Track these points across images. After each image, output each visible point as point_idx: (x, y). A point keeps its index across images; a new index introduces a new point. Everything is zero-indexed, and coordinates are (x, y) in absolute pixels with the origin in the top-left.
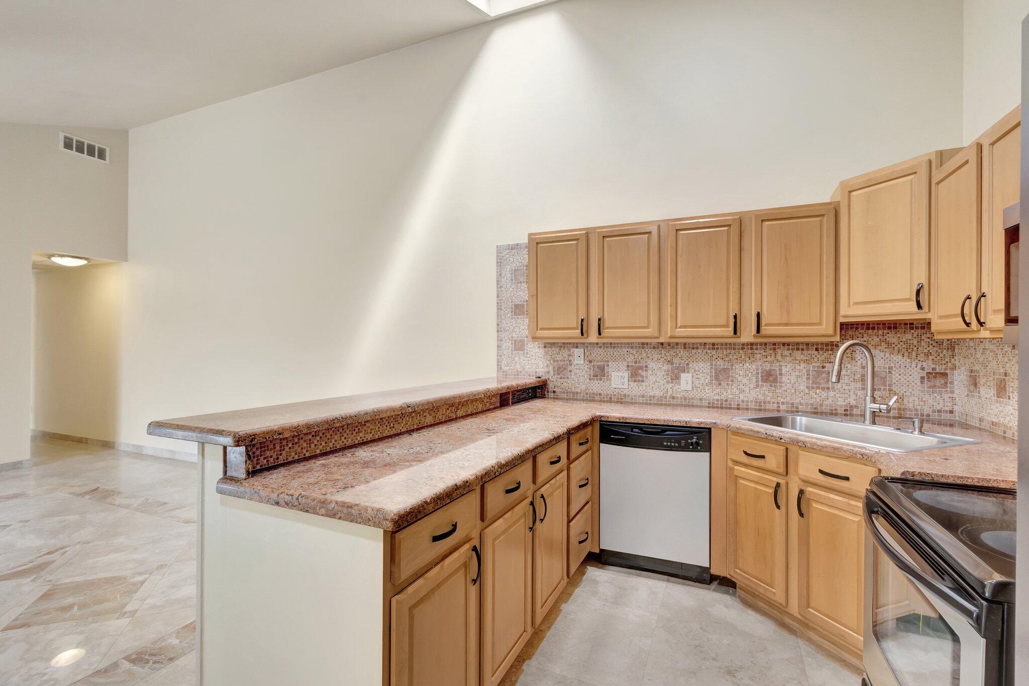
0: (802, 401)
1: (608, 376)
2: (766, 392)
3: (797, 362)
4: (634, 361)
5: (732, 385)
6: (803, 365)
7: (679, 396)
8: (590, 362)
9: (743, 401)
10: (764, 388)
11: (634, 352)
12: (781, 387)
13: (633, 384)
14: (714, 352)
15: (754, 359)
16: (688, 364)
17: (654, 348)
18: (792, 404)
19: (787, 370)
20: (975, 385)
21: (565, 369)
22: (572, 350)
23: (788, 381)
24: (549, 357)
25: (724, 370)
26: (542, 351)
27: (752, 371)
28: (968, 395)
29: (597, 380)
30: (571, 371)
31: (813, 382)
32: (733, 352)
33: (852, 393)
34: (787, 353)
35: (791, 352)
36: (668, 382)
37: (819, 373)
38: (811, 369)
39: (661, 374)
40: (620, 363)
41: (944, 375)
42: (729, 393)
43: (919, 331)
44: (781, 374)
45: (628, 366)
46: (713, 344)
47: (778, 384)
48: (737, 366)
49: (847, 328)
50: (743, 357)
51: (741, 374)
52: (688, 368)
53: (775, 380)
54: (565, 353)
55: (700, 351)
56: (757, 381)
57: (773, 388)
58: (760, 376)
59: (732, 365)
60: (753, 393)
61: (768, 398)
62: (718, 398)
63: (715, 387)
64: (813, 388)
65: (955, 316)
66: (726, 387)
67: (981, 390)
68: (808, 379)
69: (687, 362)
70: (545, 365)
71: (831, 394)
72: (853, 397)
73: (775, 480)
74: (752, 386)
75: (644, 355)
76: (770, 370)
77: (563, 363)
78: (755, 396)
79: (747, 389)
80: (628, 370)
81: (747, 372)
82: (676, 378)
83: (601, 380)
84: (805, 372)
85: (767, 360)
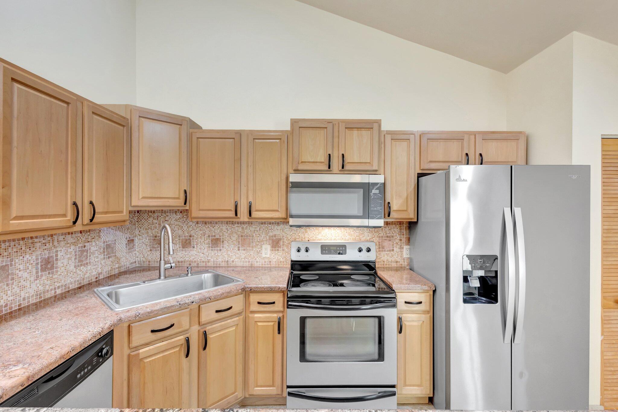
0: (72, 281)
2: (45, 281)
3: (69, 245)
5: (13, 284)
6: (73, 247)
9: (24, 299)
10: (44, 278)
12: (57, 272)
15: (34, 249)
19: (61, 254)
23: (62, 265)
27: (32, 262)
28: (151, 250)
31: (80, 261)
33: (99, 263)
35: (63, 237)
37: (82, 252)
38: (78, 250)
41: (133, 240)
44: (57, 260)
47: (55, 270)
48: (17, 261)
50: (23, 249)
51: (22, 268)
53: (52, 267)
56: (37, 273)
57: (51, 275)
58: (39, 266)
59: (12, 261)
60: (34, 286)
61: (47, 286)
64: (78, 266)
66: (6, 288)
68: (76, 259)
71: (89, 267)
72: (100, 266)
74: (32, 279)
76: (49, 258)
78: (36, 288)
79: (28, 284)
81: (28, 265)
84: (73, 253)
85: (45, 247)
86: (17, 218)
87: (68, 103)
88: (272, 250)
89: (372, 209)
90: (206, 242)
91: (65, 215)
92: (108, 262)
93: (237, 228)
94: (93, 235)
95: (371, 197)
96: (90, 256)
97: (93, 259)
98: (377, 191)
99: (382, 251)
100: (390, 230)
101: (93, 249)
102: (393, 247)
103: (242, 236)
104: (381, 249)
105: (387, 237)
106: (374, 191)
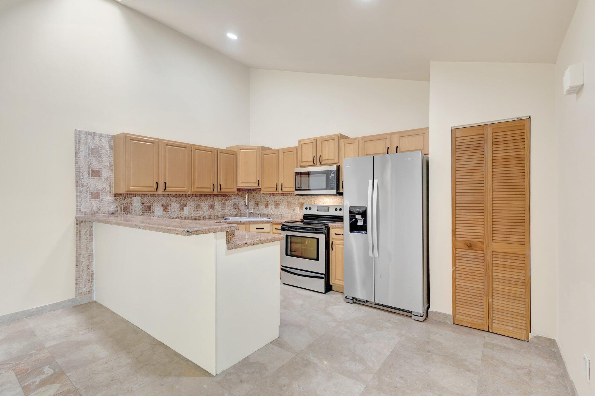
0: (220, 214)
1: (152, 210)
4: (165, 202)
6: (220, 202)
7: (183, 216)
8: (143, 204)
9: (204, 216)
10: (210, 211)
11: (165, 198)
13: (165, 213)
14: (195, 198)
15: (208, 200)
16: (186, 203)
17: (173, 196)
18: (218, 215)
20: (257, 205)
21: (128, 208)
22: (133, 198)
23: (217, 207)
24: (118, 202)
25: (199, 205)
26: (113, 198)
29: (147, 213)
30: (132, 209)
31: (223, 208)
32: (201, 198)
33: (231, 210)
34: (216, 198)
35: (217, 197)
36: (179, 211)
37: (224, 204)
39: (176, 208)
40: (159, 204)
42: (200, 214)
43: (244, 191)
44: (215, 205)
45: (162, 205)
46: (195, 195)
48: (203, 203)
49: (238, 190)
50: (204, 199)
51: (204, 206)
52: (187, 205)
53: (213, 208)
54: (128, 199)
55: (191, 197)
56: (208, 208)
57: (213, 210)
59: (201, 203)
61: (212, 214)
62: (197, 216)
63: (196, 212)
65: (275, 188)
66: (200, 211)
67: (259, 206)
69: (186, 202)
70: (115, 206)
71: (227, 211)
75: (169, 200)
76: (212, 204)
77: (127, 205)
78: (208, 213)
79: (206, 212)
80: (162, 207)
81: (206, 205)
82: (182, 209)
83: (149, 212)
84: (221, 204)
85: (211, 200)
86: (197, 188)
87: (211, 152)
88: (300, 210)
89: (331, 185)
90: (273, 205)
91: (210, 188)
92: (235, 210)
93: (285, 197)
94: (228, 198)
95: (330, 178)
96: (227, 206)
97: (228, 208)
98: (333, 175)
101: (229, 204)
103: (287, 202)
106: (332, 175)
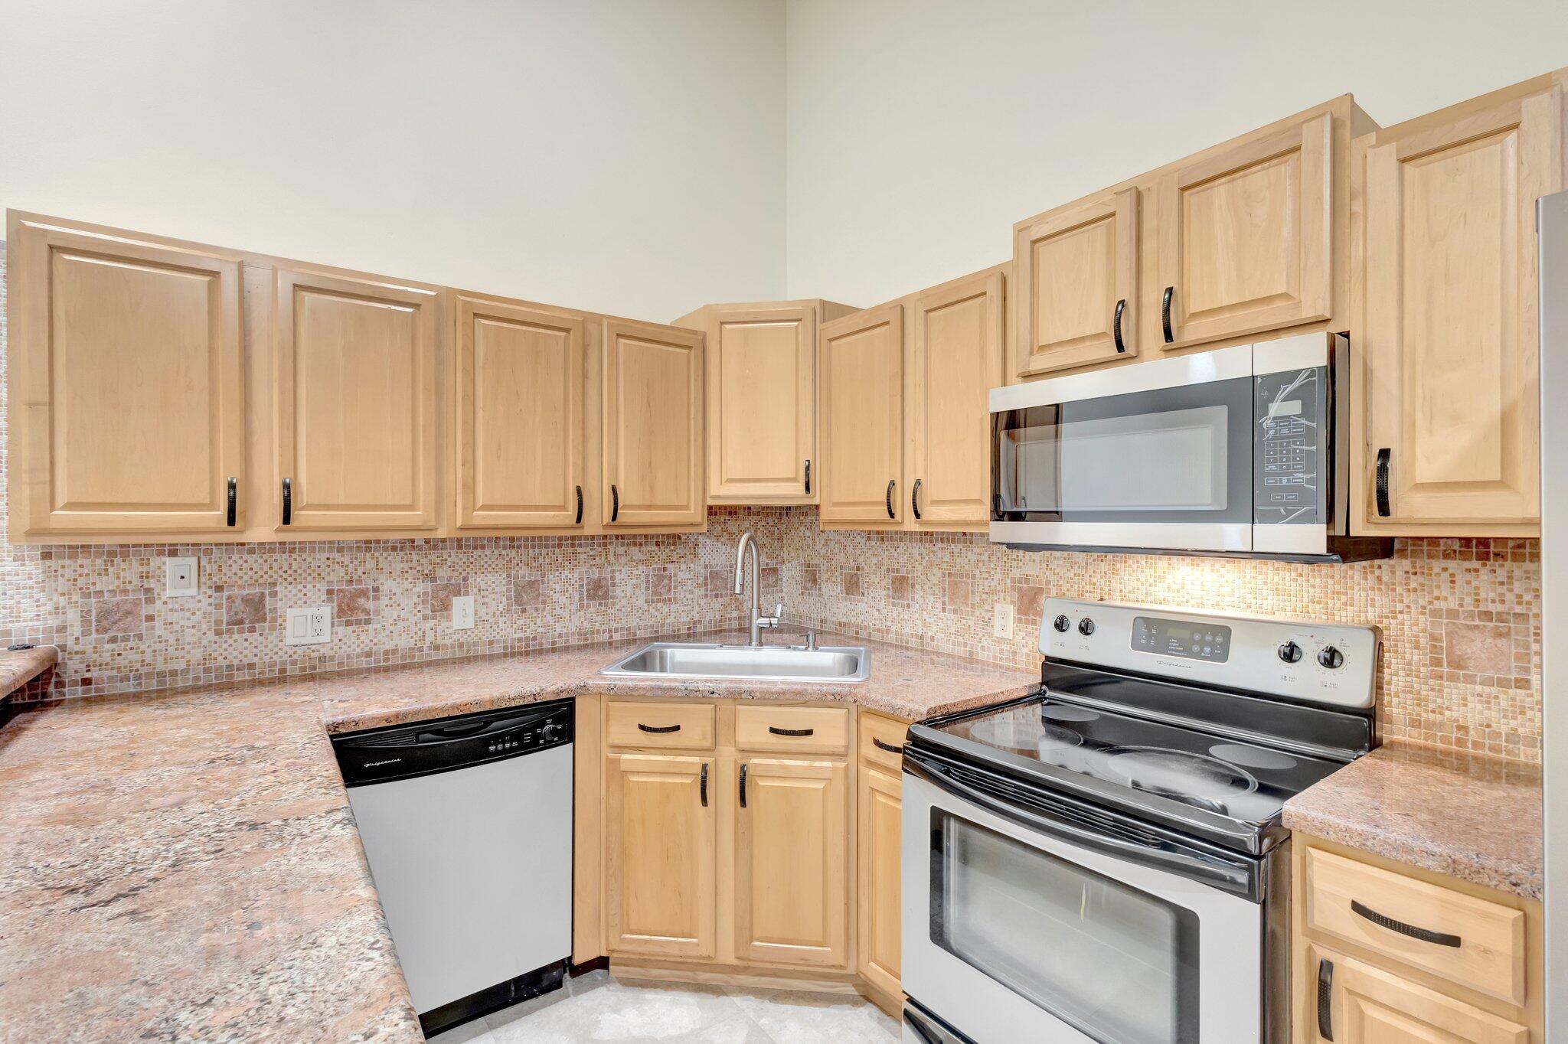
0: (640, 623)
1: (274, 620)
2: (594, 615)
3: (634, 564)
4: (346, 578)
5: (544, 610)
6: (641, 568)
7: (448, 641)
8: (219, 589)
9: (560, 636)
10: (591, 610)
11: (346, 560)
12: (614, 604)
13: (341, 631)
14: (513, 553)
15: (576, 563)
16: (465, 579)
17: (394, 549)
18: (629, 629)
19: (622, 577)
20: (815, 581)
21: (128, 613)
22: (156, 561)
23: (623, 595)
24: (62, 585)
25: (532, 584)
26: (34, 568)
27: (573, 582)
28: (802, 594)
29: (241, 631)
30: (150, 618)
31: (655, 593)
32: (544, 551)
33: (695, 603)
34: (621, 550)
36: (425, 618)
37: (661, 578)
38: (651, 573)
39: (408, 602)
40: (309, 586)
41: (775, 571)
42: (538, 625)
43: (756, 518)
44: (613, 584)
45: (330, 592)
46: (512, 539)
47: (610, 600)
48: (551, 577)
49: (712, 511)
50: (560, 560)
51: (557, 589)
52: (466, 586)
53: (606, 596)
54: (130, 571)
55: (487, 552)
56: (581, 599)
57: (603, 608)
58: (585, 590)
59: (543, 575)
60: (575, 619)
61: (597, 624)
62: (522, 635)
63: (515, 616)
64: (653, 601)
65: (882, 503)
66: (535, 614)
67: (823, 587)
68: (647, 588)
69: (464, 574)
70: (49, 607)
71: (674, 607)
72: (697, 609)
73: (696, 760)
74: (573, 608)
75: (370, 564)
76: (599, 580)
77: (119, 598)
78: (579, 624)
79: (566, 614)
80: (330, 600)
81: (567, 585)
82: (442, 608)
83: (252, 630)
84: (643, 578)
85: (594, 562)
86: (484, 508)
88: (1020, 621)
89: (1270, 481)
90: (883, 583)
91: (563, 508)
92: (717, 604)
93: (940, 554)
94: (681, 550)
96: (676, 587)
97: (681, 593)
99: (1453, 678)
100: (1502, 583)
101: (681, 576)
102: (1527, 670)
103: (950, 575)
104: (1446, 669)
105: (1487, 615)
106: (1282, 406)
